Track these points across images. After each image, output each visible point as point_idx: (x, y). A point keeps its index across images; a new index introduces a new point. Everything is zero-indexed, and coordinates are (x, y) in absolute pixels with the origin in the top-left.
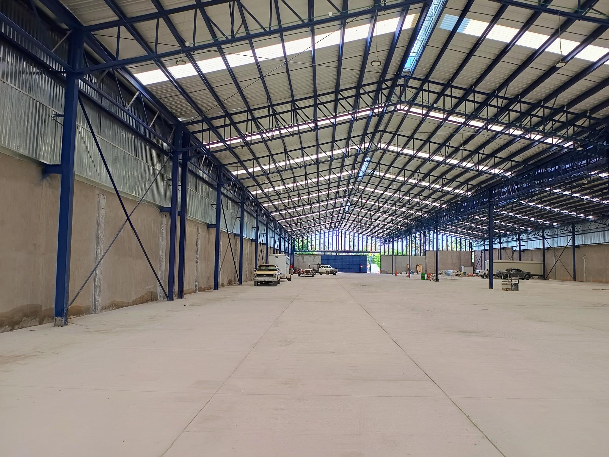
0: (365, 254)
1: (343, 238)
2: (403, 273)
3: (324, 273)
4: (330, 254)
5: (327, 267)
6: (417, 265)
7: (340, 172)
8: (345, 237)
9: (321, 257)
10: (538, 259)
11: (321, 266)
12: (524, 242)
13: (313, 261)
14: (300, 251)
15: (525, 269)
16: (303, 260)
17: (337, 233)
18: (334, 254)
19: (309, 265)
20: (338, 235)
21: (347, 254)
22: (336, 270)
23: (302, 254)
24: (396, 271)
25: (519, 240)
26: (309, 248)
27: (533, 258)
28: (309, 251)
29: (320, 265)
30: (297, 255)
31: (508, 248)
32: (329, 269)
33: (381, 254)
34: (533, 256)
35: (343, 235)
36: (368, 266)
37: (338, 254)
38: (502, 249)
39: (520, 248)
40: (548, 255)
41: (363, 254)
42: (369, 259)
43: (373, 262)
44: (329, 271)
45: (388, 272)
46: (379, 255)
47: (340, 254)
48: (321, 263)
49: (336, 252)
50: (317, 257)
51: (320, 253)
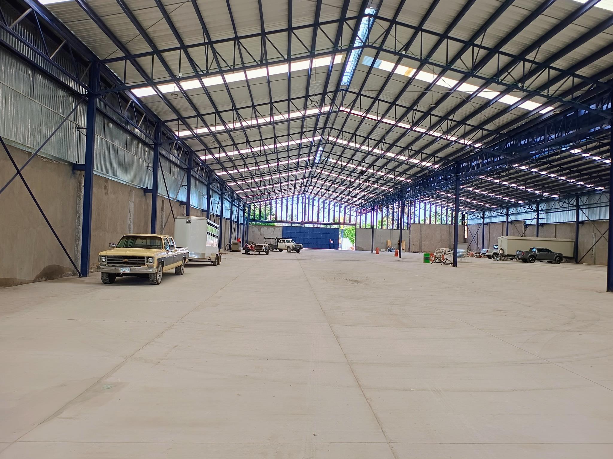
0: (337, 227)
2: (382, 250)
3: (285, 249)
4: (293, 225)
5: (289, 242)
7: (304, 109)
8: (313, 205)
9: (283, 229)
10: (567, 236)
11: (281, 240)
12: (543, 213)
13: (272, 233)
14: (256, 221)
15: (555, 249)
16: (260, 233)
17: (303, 199)
18: (299, 225)
19: (265, 239)
20: (304, 202)
21: (315, 226)
22: (300, 246)
23: (260, 225)
24: (377, 248)
25: (538, 211)
26: (268, 217)
27: (557, 234)
28: (268, 222)
29: (279, 239)
30: (253, 225)
31: (518, 221)
32: (291, 245)
33: (356, 226)
34: (557, 233)
35: (311, 203)
36: (340, 241)
37: (303, 226)
38: (509, 223)
39: (538, 221)
40: (582, 230)
41: (333, 227)
42: (341, 233)
43: (345, 236)
44: (291, 247)
45: (363, 249)
46: (353, 227)
47: (307, 225)
48: (283, 236)
49: (302, 223)
50: (277, 228)
51: (282, 224)
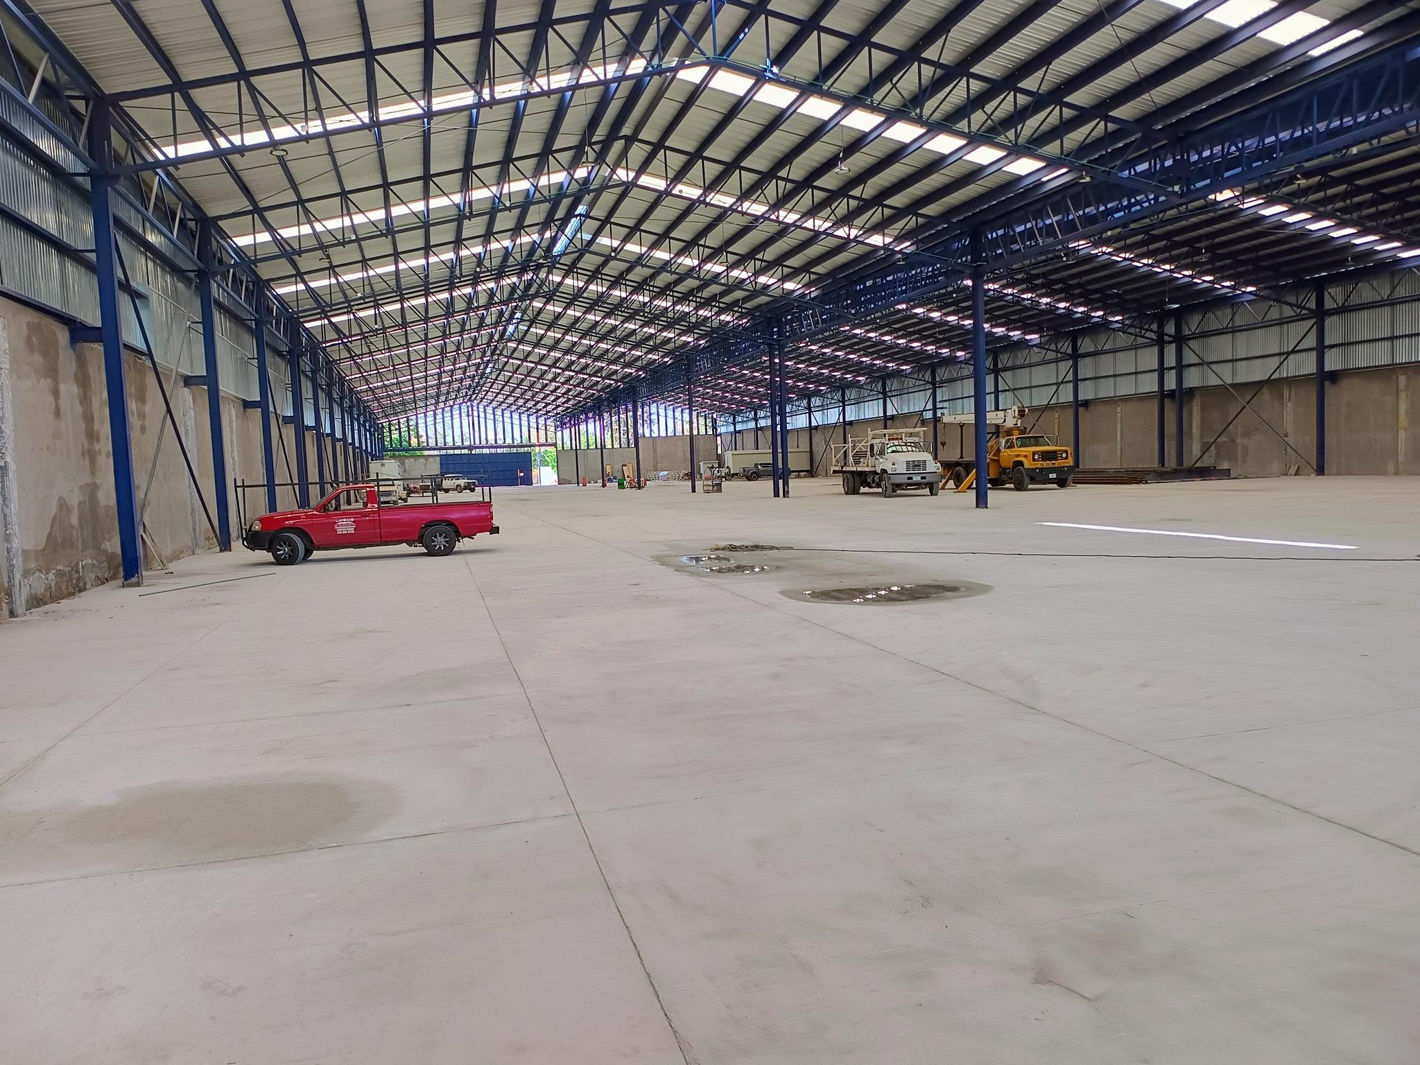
0: (527, 449)
1: (482, 421)
3: (453, 490)
4: (457, 452)
5: (456, 479)
6: (623, 466)
8: (486, 419)
9: (440, 460)
11: (444, 478)
13: (424, 468)
14: (394, 450)
18: (466, 451)
20: (471, 414)
21: (493, 451)
22: (475, 483)
23: (400, 456)
24: (584, 479)
26: (414, 442)
28: (414, 450)
29: (441, 475)
30: (390, 457)
32: (462, 482)
33: (556, 447)
35: (482, 415)
36: (535, 472)
37: (473, 452)
40: (817, 437)
41: (522, 450)
42: (536, 459)
43: (544, 463)
45: (571, 482)
46: (553, 449)
47: (478, 451)
48: (441, 470)
49: (470, 448)
50: (431, 459)
51: (436, 452)
